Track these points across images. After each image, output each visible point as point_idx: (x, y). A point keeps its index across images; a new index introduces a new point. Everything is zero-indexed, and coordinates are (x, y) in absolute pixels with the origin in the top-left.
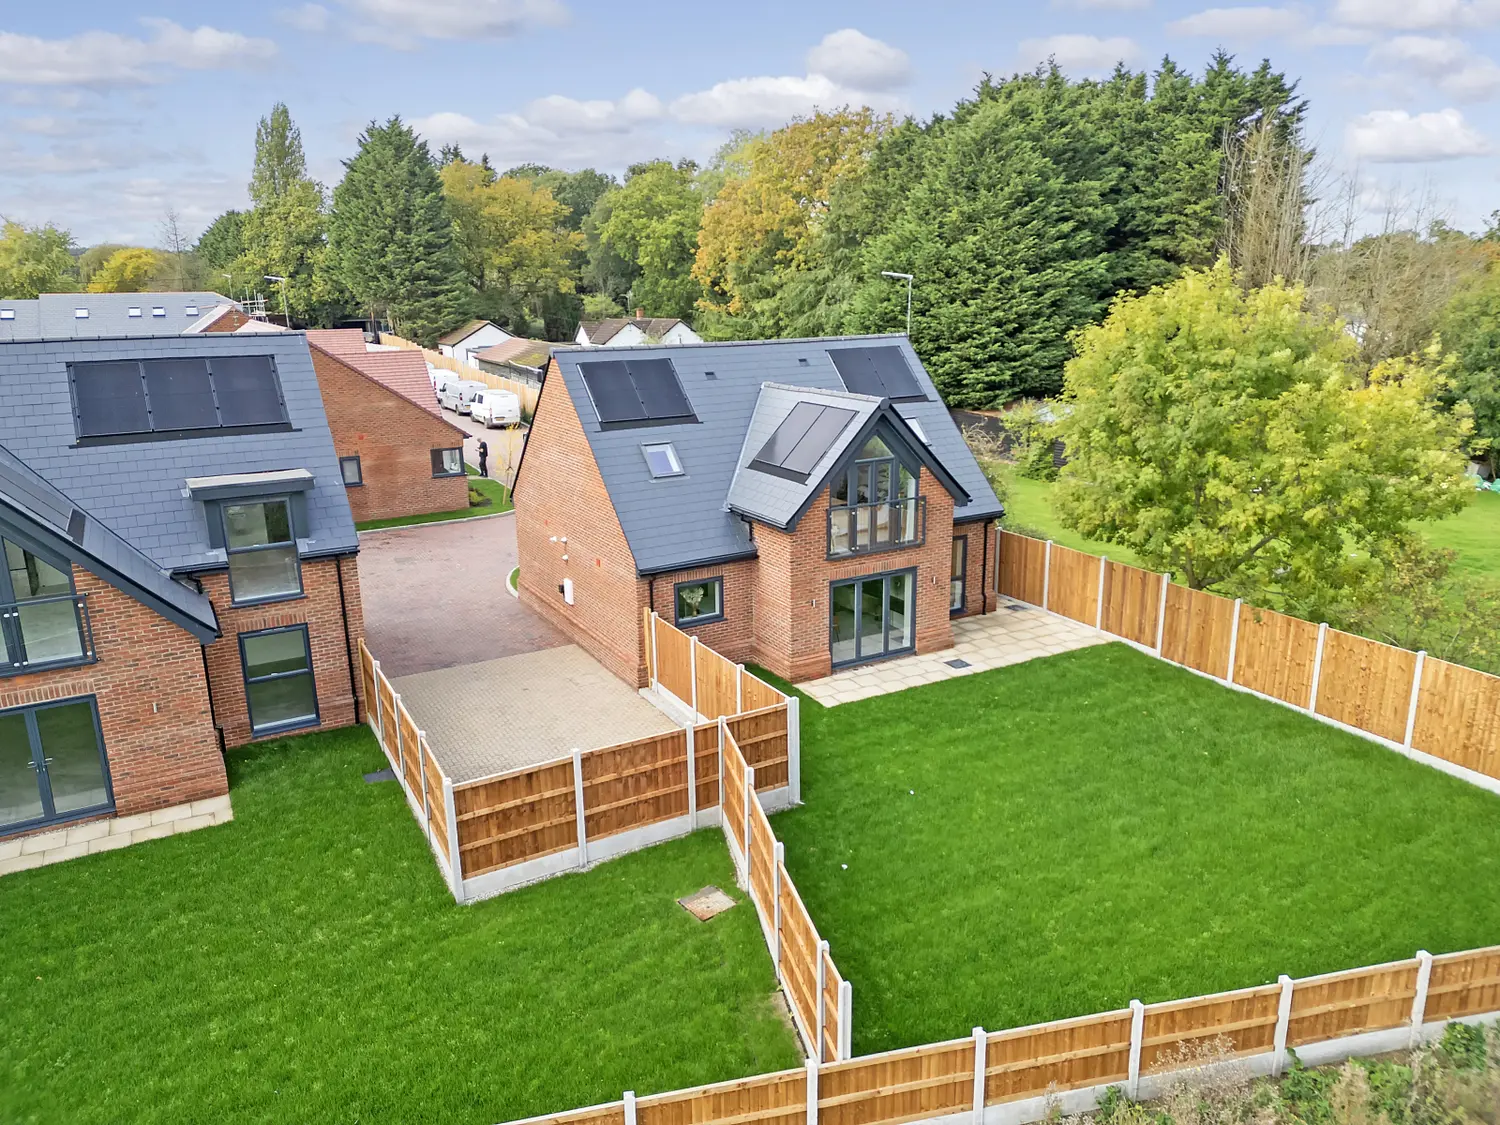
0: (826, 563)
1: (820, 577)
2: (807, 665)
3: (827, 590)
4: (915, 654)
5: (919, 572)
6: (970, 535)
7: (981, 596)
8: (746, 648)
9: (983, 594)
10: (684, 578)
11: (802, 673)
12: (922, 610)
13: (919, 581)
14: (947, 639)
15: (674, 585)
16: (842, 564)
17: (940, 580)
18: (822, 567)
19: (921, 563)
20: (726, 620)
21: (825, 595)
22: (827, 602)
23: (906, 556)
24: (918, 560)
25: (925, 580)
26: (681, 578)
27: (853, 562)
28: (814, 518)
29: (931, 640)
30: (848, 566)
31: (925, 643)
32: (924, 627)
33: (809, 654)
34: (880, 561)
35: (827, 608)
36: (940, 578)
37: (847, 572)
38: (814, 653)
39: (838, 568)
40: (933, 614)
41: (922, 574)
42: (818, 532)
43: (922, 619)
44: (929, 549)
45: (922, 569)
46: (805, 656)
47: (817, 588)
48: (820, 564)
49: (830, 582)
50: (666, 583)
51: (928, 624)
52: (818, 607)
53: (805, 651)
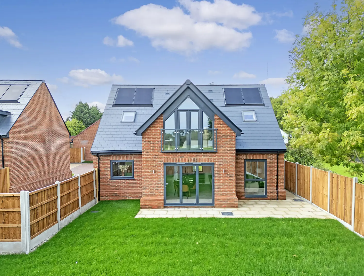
0: (161, 154)
1: (158, 160)
2: (150, 201)
3: (162, 167)
4: (214, 207)
9: (277, 190)
11: (147, 204)
12: (218, 185)
13: (216, 170)
14: (233, 203)
15: (111, 161)
16: (170, 156)
17: (228, 172)
18: (159, 156)
19: (217, 162)
20: (135, 179)
21: (161, 169)
22: (162, 173)
23: (207, 157)
24: (215, 160)
25: (220, 170)
26: (114, 158)
27: (177, 156)
28: (155, 132)
29: (223, 202)
30: (174, 157)
31: (219, 202)
32: (220, 194)
33: (153, 196)
34: (193, 157)
35: (162, 176)
36: (229, 171)
37: (174, 160)
38: (155, 196)
39: (169, 157)
40: (225, 188)
41: (217, 167)
42: (157, 139)
43: (218, 190)
44: (221, 155)
45: (217, 165)
46: (150, 196)
47: (156, 165)
48: (158, 154)
49: (164, 164)
50: (107, 159)
51: (222, 193)
52: (157, 174)
53: (150, 194)
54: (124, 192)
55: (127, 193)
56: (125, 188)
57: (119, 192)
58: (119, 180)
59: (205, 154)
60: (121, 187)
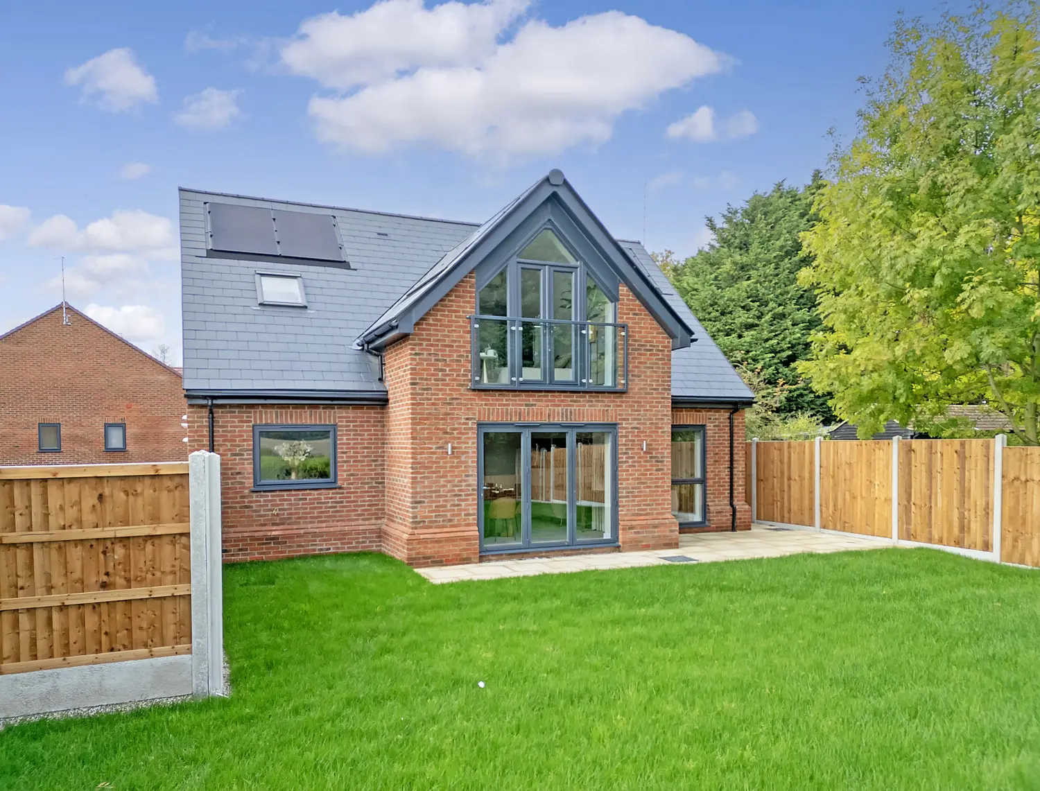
0: (470, 395)
1: (461, 414)
2: (438, 541)
3: (472, 435)
4: (618, 549)
5: (622, 432)
6: (710, 426)
7: (729, 507)
8: (372, 531)
9: (732, 505)
10: (270, 418)
11: (429, 552)
12: (628, 488)
13: (622, 445)
14: (668, 534)
15: (253, 426)
16: (497, 400)
17: (654, 449)
18: (464, 400)
19: (624, 419)
20: (340, 488)
21: (470, 442)
22: (473, 452)
23: (600, 407)
24: (620, 415)
25: (632, 445)
26: (266, 419)
27: (516, 401)
28: (451, 326)
29: (643, 533)
30: (508, 405)
31: (633, 535)
32: (632, 512)
33: (443, 527)
34: (560, 406)
35: (473, 462)
36: (654, 446)
37: (507, 413)
38: (452, 526)
39: (491, 405)
40: (645, 496)
41: (626, 436)
42: (457, 346)
43: (628, 501)
44: (636, 402)
45: (626, 428)
46: (436, 527)
47: (456, 429)
48: (462, 395)
49: (478, 425)
50: (239, 422)
51: (638, 510)
52: (458, 458)
53: (436, 521)
54: (302, 531)
55: (314, 535)
56: (306, 518)
57: (287, 532)
58: (285, 493)
59: (594, 397)
60: (291, 514)
